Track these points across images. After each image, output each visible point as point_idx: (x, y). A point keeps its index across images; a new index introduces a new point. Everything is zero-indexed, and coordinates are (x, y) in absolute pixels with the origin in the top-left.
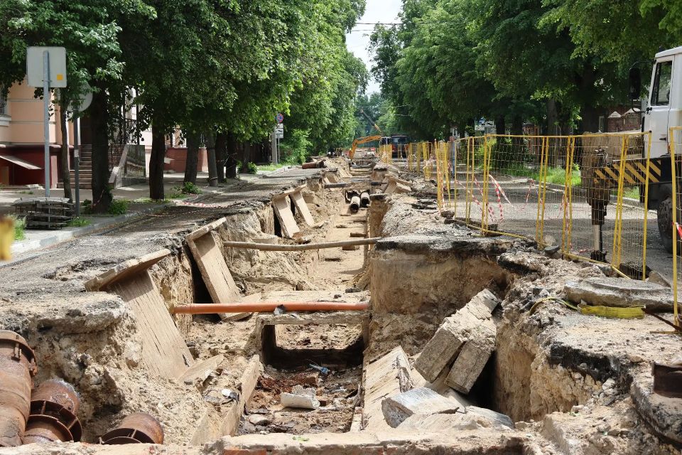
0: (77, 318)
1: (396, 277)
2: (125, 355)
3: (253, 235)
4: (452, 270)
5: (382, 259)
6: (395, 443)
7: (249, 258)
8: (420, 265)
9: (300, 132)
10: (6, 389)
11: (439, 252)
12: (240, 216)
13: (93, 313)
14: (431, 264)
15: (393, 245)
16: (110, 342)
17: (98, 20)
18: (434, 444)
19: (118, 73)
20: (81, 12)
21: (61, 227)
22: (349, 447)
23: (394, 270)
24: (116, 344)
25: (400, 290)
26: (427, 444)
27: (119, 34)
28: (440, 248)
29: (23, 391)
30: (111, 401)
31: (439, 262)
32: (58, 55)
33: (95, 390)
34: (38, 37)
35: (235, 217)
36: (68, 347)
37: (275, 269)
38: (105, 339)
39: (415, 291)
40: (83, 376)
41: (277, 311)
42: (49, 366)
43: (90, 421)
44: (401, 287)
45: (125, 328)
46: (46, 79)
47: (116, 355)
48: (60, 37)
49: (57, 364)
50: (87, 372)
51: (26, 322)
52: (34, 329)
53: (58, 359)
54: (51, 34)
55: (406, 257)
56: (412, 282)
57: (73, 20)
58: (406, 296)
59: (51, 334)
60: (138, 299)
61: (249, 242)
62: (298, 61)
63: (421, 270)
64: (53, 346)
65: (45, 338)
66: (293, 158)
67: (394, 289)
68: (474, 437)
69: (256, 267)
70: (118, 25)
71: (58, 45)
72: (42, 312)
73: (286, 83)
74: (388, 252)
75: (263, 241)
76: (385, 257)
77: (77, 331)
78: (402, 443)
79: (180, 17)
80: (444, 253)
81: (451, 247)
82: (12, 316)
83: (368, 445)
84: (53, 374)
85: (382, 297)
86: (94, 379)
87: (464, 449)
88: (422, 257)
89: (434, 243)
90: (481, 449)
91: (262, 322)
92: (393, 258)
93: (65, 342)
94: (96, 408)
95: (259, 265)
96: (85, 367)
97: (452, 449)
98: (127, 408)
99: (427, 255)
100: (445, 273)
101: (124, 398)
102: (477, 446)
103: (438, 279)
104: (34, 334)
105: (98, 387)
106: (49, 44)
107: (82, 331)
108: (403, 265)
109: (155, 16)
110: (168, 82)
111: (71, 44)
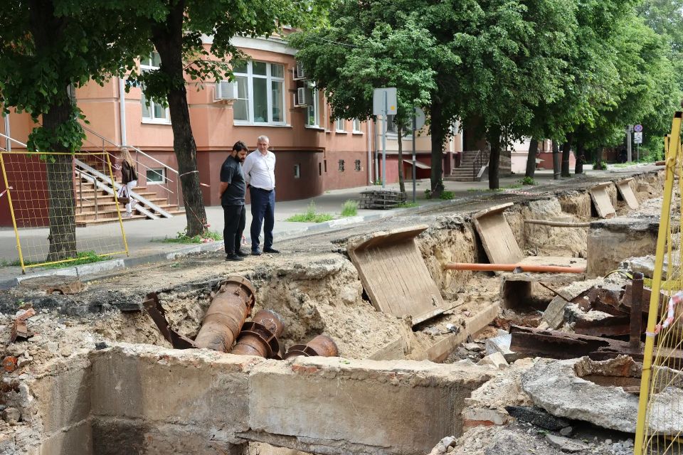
0: (300, 270)
1: (603, 250)
2: (341, 296)
3: (552, 215)
4: (648, 245)
5: (593, 236)
6: (404, 371)
7: (548, 232)
8: (621, 241)
9: (658, 138)
10: (222, 313)
11: (637, 231)
12: (542, 201)
13: (312, 267)
14: (630, 240)
15: (601, 226)
16: (327, 287)
17: (422, 67)
18: (430, 375)
19: (428, 100)
20: (409, 63)
21: (387, 209)
22: (370, 371)
23: (601, 244)
24: (331, 288)
25: (606, 259)
26: (425, 374)
27: (434, 76)
28: (638, 228)
29: (234, 314)
30: (317, 326)
31: (637, 239)
32: (392, 93)
33: (307, 318)
34: (380, 82)
35: (539, 202)
36: (295, 288)
37: (565, 240)
38: (324, 284)
39: (616, 260)
40: (301, 308)
41: (516, 271)
42: (281, 300)
43: (303, 338)
44: (606, 257)
45: (342, 278)
46: (385, 110)
47: (331, 296)
48: (394, 81)
49: (286, 299)
50: (304, 306)
51: (271, 270)
52: (275, 276)
53: (287, 296)
54: (389, 79)
55: (610, 234)
56: (615, 254)
57: (404, 69)
58: (610, 264)
59: (285, 279)
60: (395, 258)
61: (548, 221)
62: (589, 88)
63: (622, 245)
64: (285, 287)
65: (281, 281)
66: (650, 157)
67: (601, 258)
68: (462, 372)
69: (551, 238)
70: (433, 69)
71: (391, 86)
72: (280, 264)
73: (577, 104)
74: (598, 230)
75: (560, 219)
76: (595, 234)
77: (301, 278)
78: (409, 371)
79: (479, 61)
80: (642, 232)
81: (647, 228)
82: (263, 266)
83: (384, 371)
84: (284, 305)
85: (593, 265)
86: (307, 311)
87: (450, 380)
88: (623, 235)
89: (634, 224)
90: (462, 381)
91: (504, 279)
92: (600, 235)
93: (293, 285)
94: (307, 330)
95: (554, 237)
96: (303, 302)
97: (442, 379)
98: (326, 331)
99: (628, 233)
100: (642, 248)
101: (325, 324)
102: (460, 379)
103: (635, 252)
104: (274, 278)
105: (309, 316)
106: (387, 87)
107: (304, 278)
108: (608, 241)
109: (460, 62)
110: (472, 107)
111: (401, 85)
